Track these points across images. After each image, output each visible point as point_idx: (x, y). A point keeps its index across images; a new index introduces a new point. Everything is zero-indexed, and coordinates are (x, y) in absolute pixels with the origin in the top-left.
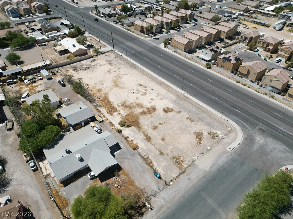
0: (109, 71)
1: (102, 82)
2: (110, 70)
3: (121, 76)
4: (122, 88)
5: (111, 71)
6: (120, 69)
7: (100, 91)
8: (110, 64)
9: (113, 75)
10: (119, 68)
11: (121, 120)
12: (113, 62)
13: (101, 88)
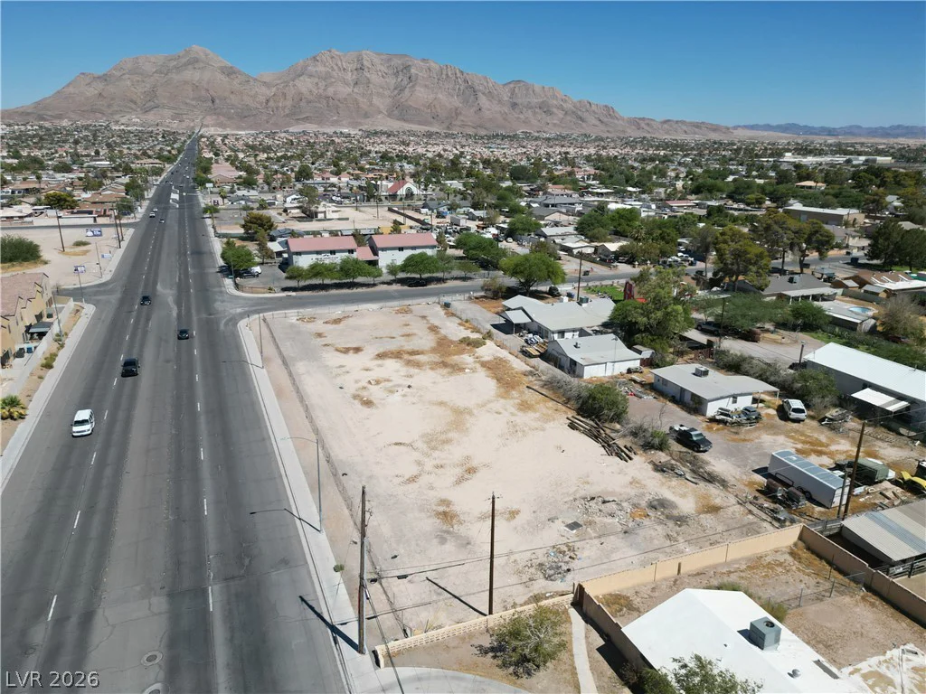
0: (471, 471)
1: (514, 430)
2: (460, 481)
3: (420, 445)
4: (442, 404)
5: (459, 471)
6: (407, 477)
7: (525, 406)
8: (447, 516)
9: (455, 453)
10: (413, 479)
11: (477, 350)
12: (430, 524)
13: (520, 414)
